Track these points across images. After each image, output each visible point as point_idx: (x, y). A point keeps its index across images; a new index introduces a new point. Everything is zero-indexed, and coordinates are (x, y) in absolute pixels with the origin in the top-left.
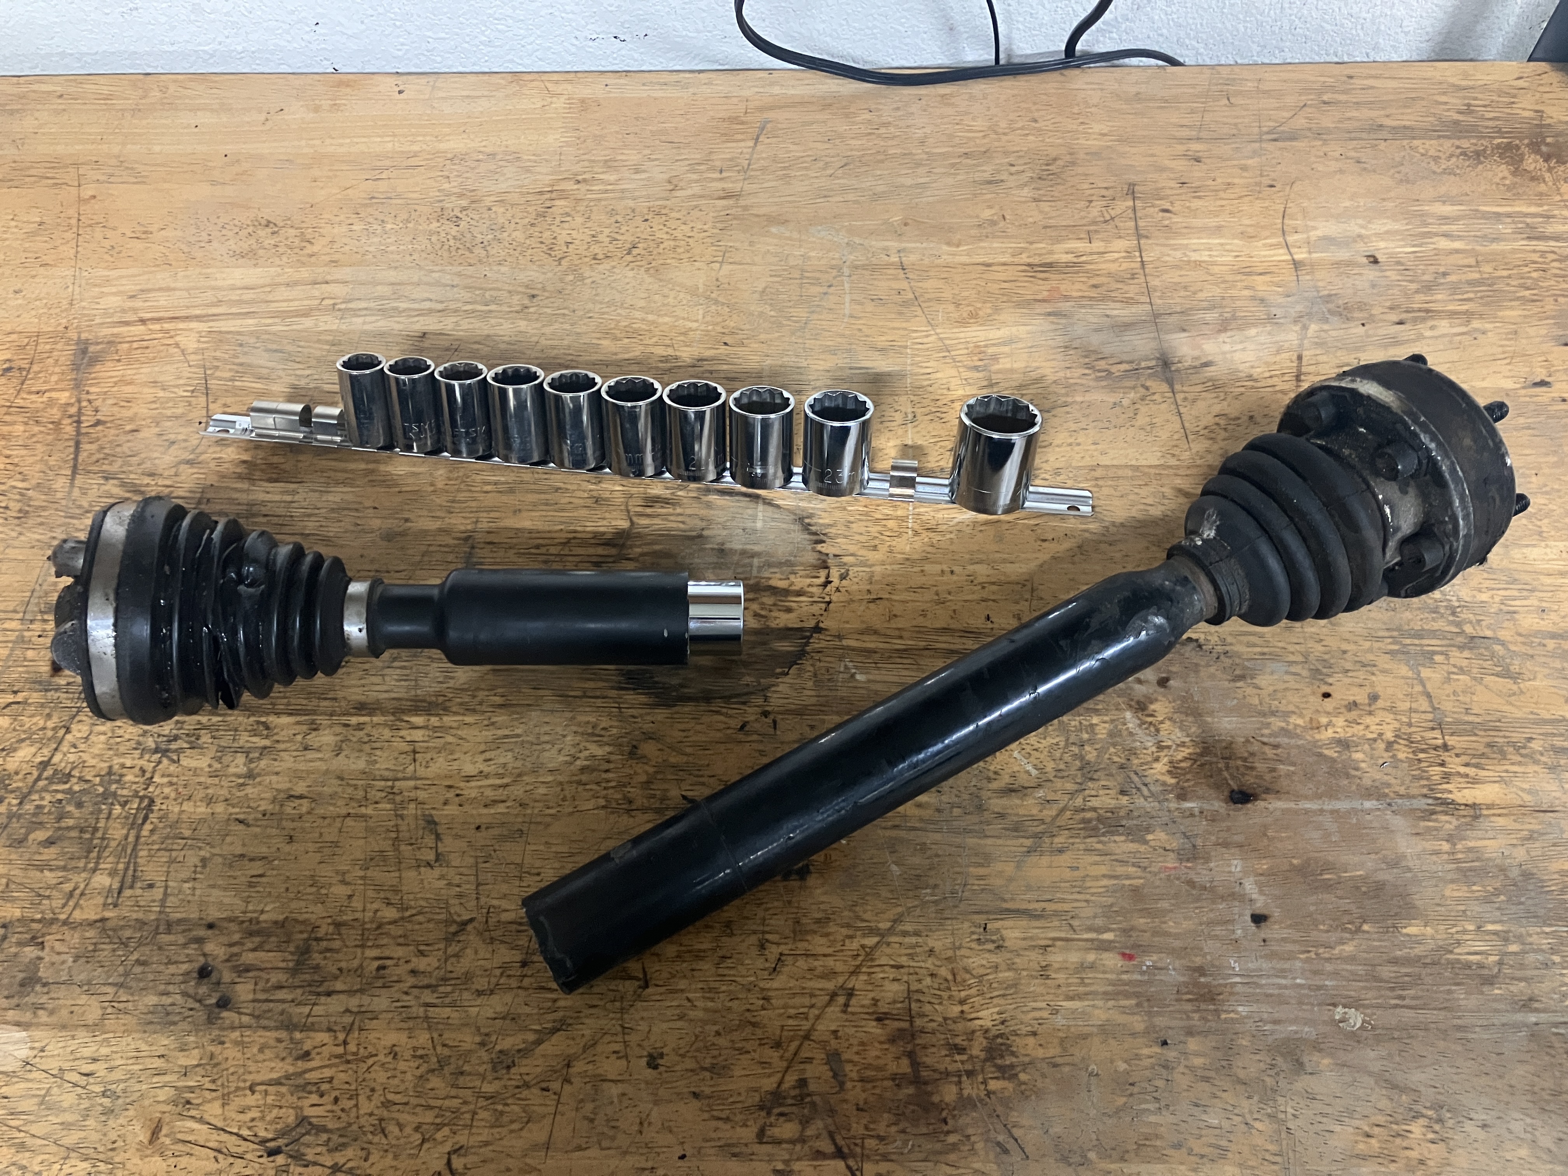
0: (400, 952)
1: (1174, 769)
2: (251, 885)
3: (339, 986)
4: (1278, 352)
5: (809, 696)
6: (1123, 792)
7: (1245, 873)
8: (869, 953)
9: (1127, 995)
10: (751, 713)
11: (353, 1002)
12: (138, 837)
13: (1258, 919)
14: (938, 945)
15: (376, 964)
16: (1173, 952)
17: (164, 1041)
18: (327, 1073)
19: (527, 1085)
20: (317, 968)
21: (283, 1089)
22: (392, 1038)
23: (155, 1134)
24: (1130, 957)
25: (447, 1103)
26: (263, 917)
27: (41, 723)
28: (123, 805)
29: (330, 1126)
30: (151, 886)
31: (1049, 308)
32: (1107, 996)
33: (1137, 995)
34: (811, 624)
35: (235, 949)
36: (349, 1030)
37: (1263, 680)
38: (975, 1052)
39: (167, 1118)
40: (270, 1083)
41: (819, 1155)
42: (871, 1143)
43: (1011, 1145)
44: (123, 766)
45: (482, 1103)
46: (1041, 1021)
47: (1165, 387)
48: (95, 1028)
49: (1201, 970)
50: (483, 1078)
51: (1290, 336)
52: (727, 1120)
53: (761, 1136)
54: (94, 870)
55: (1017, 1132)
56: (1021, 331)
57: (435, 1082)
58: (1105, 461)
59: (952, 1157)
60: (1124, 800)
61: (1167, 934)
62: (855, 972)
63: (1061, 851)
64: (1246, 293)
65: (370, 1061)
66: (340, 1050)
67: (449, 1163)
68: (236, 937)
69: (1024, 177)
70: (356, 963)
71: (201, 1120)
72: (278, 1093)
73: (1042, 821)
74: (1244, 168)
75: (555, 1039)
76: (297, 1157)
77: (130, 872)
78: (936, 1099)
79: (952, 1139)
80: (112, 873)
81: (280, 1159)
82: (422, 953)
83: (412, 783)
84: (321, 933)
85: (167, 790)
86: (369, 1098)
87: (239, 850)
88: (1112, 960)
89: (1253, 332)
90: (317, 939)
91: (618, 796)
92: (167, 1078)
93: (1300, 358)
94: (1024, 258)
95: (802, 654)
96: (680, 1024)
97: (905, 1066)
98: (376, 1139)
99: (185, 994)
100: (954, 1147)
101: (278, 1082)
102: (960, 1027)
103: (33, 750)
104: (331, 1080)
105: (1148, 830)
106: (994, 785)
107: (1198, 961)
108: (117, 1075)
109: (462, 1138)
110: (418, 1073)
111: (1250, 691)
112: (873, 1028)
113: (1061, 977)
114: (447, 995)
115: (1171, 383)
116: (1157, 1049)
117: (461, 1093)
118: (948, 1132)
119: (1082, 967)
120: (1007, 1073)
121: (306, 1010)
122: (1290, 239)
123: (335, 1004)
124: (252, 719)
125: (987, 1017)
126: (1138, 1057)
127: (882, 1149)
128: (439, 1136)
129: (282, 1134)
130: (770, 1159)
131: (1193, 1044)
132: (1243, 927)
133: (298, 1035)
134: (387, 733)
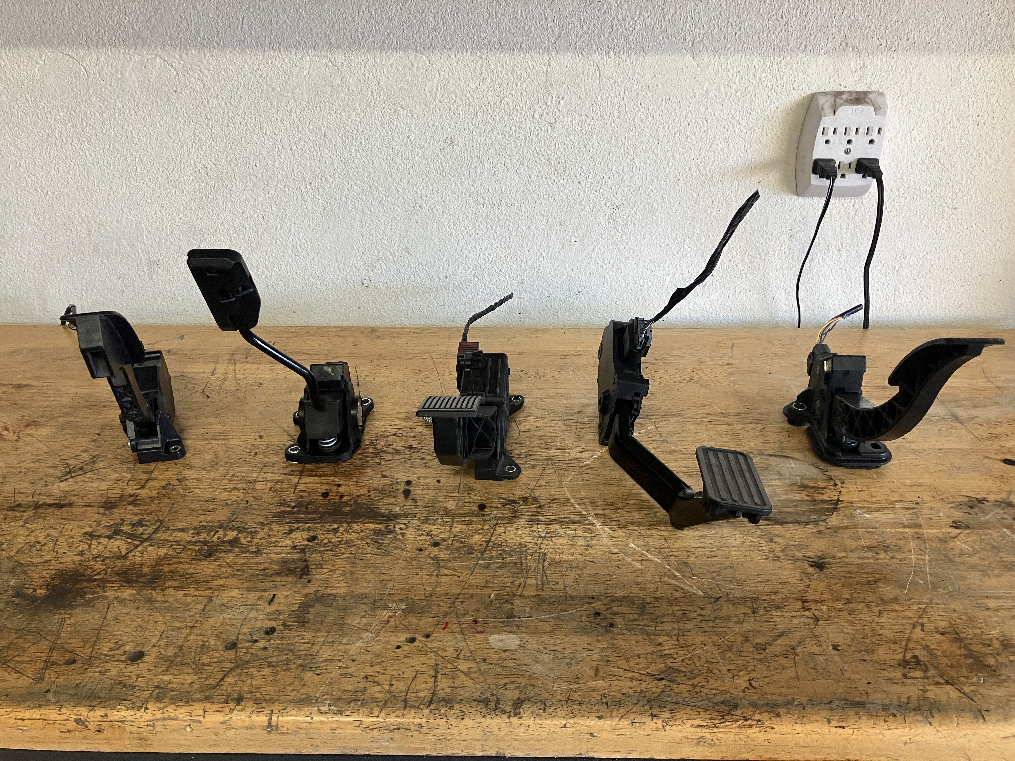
0: (690, 608)
2: (605, 583)
3: (665, 620)
4: (1006, 414)
5: (846, 522)
8: (924, 610)
10: (822, 527)
11: (675, 626)
12: (543, 567)
14: (957, 608)
15: (680, 612)
17: (586, 639)
18: (674, 651)
19: (776, 656)
20: (652, 613)
21: (655, 657)
22: (700, 639)
23: (597, 671)
25: (739, 662)
26: (616, 595)
27: (481, 527)
28: (532, 555)
29: (684, 670)
30: (557, 583)
34: (835, 498)
35: (608, 607)
36: (678, 635)
38: (997, 646)
39: (600, 667)
40: (647, 654)
41: (938, 683)
42: (962, 679)
44: (526, 542)
45: (756, 662)
47: (959, 424)
48: (551, 633)
50: (753, 652)
52: (884, 670)
53: (905, 676)
54: (527, 578)
57: (728, 654)
58: (945, 447)
59: (1006, 684)
62: (921, 617)
63: (999, 576)
64: (980, 396)
65: (694, 647)
66: (677, 643)
67: (751, 684)
68: (606, 602)
70: (670, 611)
71: (618, 667)
72: (652, 658)
73: (984, 566)
75: (782, 639)
76: (673, 681)
77: (545, 579)
78: (986, 663)
79: (1002, 678)
80: (536, 579)
81: (664, 682)
82: (702, 609)
83: (668, 550)
84: (648, 600)
85: (551, 551)
86: (699, 661)
87: (595, 572)
89: (991, 408)
90: (648, 603)
91: (771, 555)
92: (594, 652)
94: (871, 384)
95: (836, 508)
96: (842, 634)
97: (963, 651)
98: (709, 675)
99: (590, 622)
100: (1004, 681)
101: (651, 654)
102: (984, 637)
103: (481, 536)
104: (677, 653)
108: (568, 651)
109: (753, 675)
110: (719, 651)
112: (939, 636)
114: (721, 623)
115: (962, 423)
117: (746, 658)
118: (999, 675)
121: (653, 628)
123: (667, 627)
124: (582, 527)
125: (995, 633)
127: (969, 681)
128: (741, 674)
129: (662, 672)
130: (914, 685)
133: (653, 637)
134: (649, 532)
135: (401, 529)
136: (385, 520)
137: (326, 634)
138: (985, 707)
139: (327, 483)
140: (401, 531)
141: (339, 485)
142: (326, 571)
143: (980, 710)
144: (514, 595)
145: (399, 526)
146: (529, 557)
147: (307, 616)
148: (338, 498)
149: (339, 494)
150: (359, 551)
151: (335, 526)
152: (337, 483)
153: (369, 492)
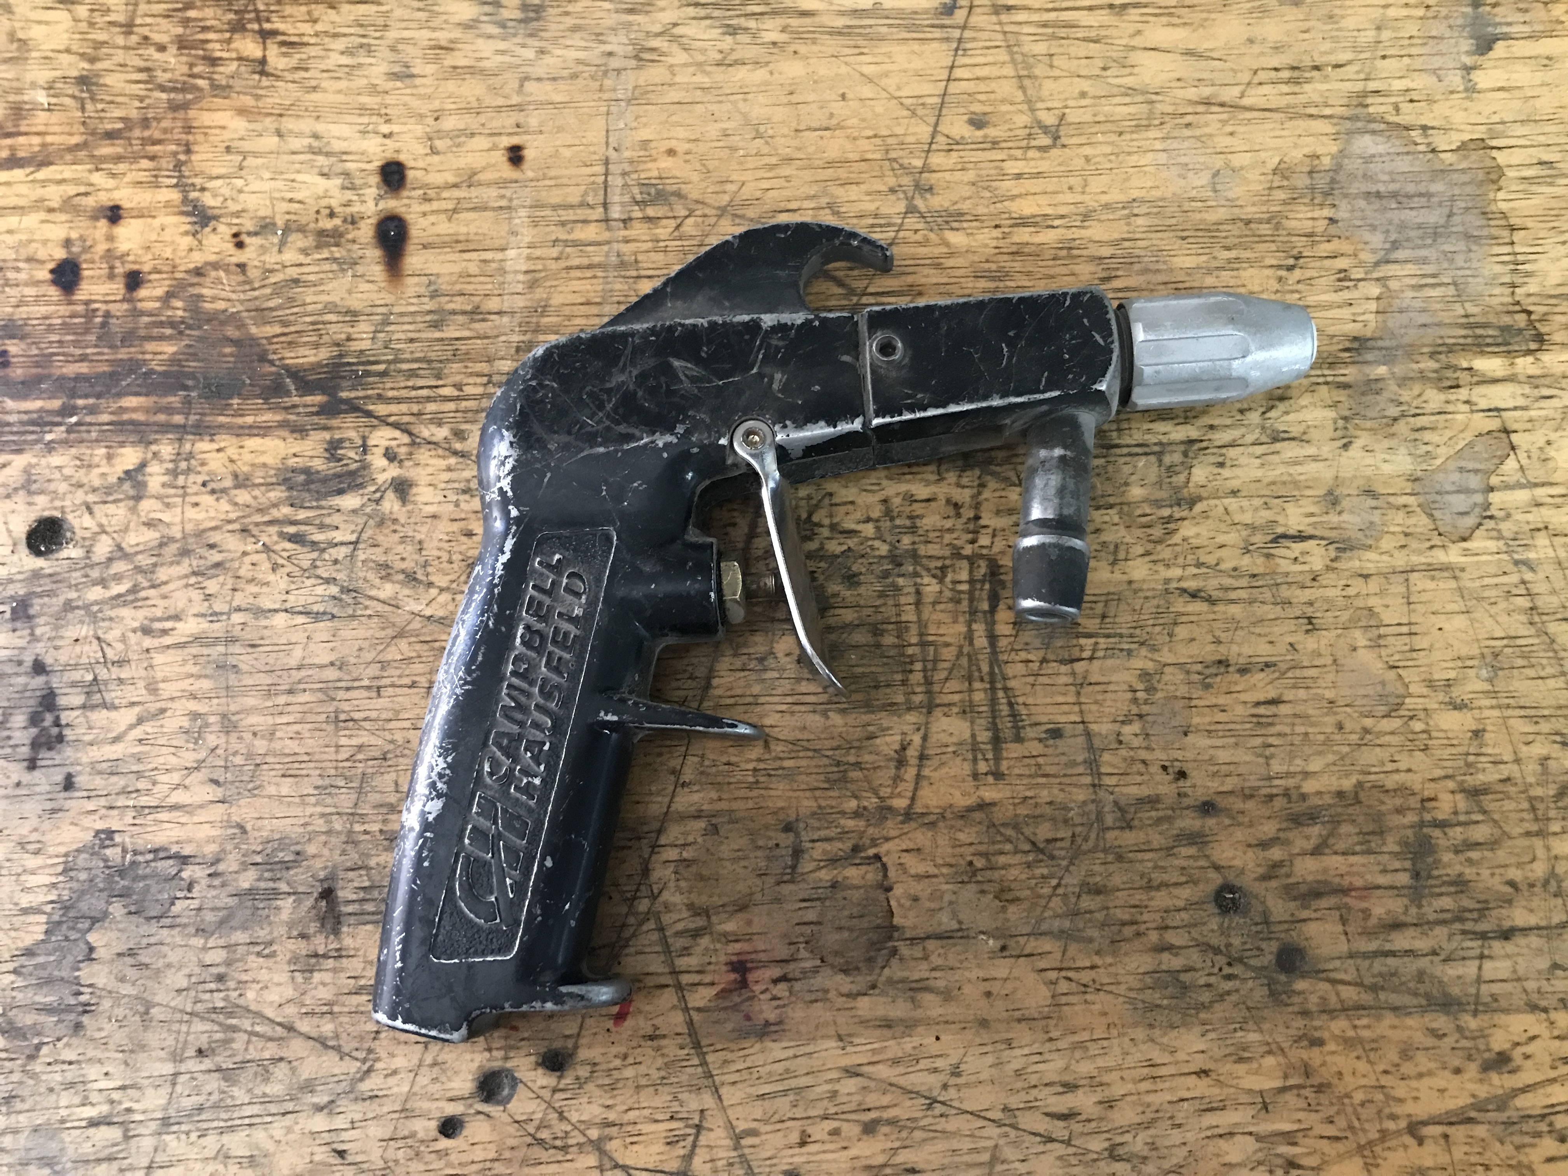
135: (390, 456)
136: (325, 410)
137: (168, 1068)
139: (68, 206)
140: (394, 471)
141: (114, 214)
142: (127, 716)
144: (885, 811)
145: (382, 437)
146: (931, 587)
147: (86, 974)
148: (117, 288)
149: (120, 270)
150: (239, 600)
151: (129, 457)
152: (104, 199)
153: (240, 245)
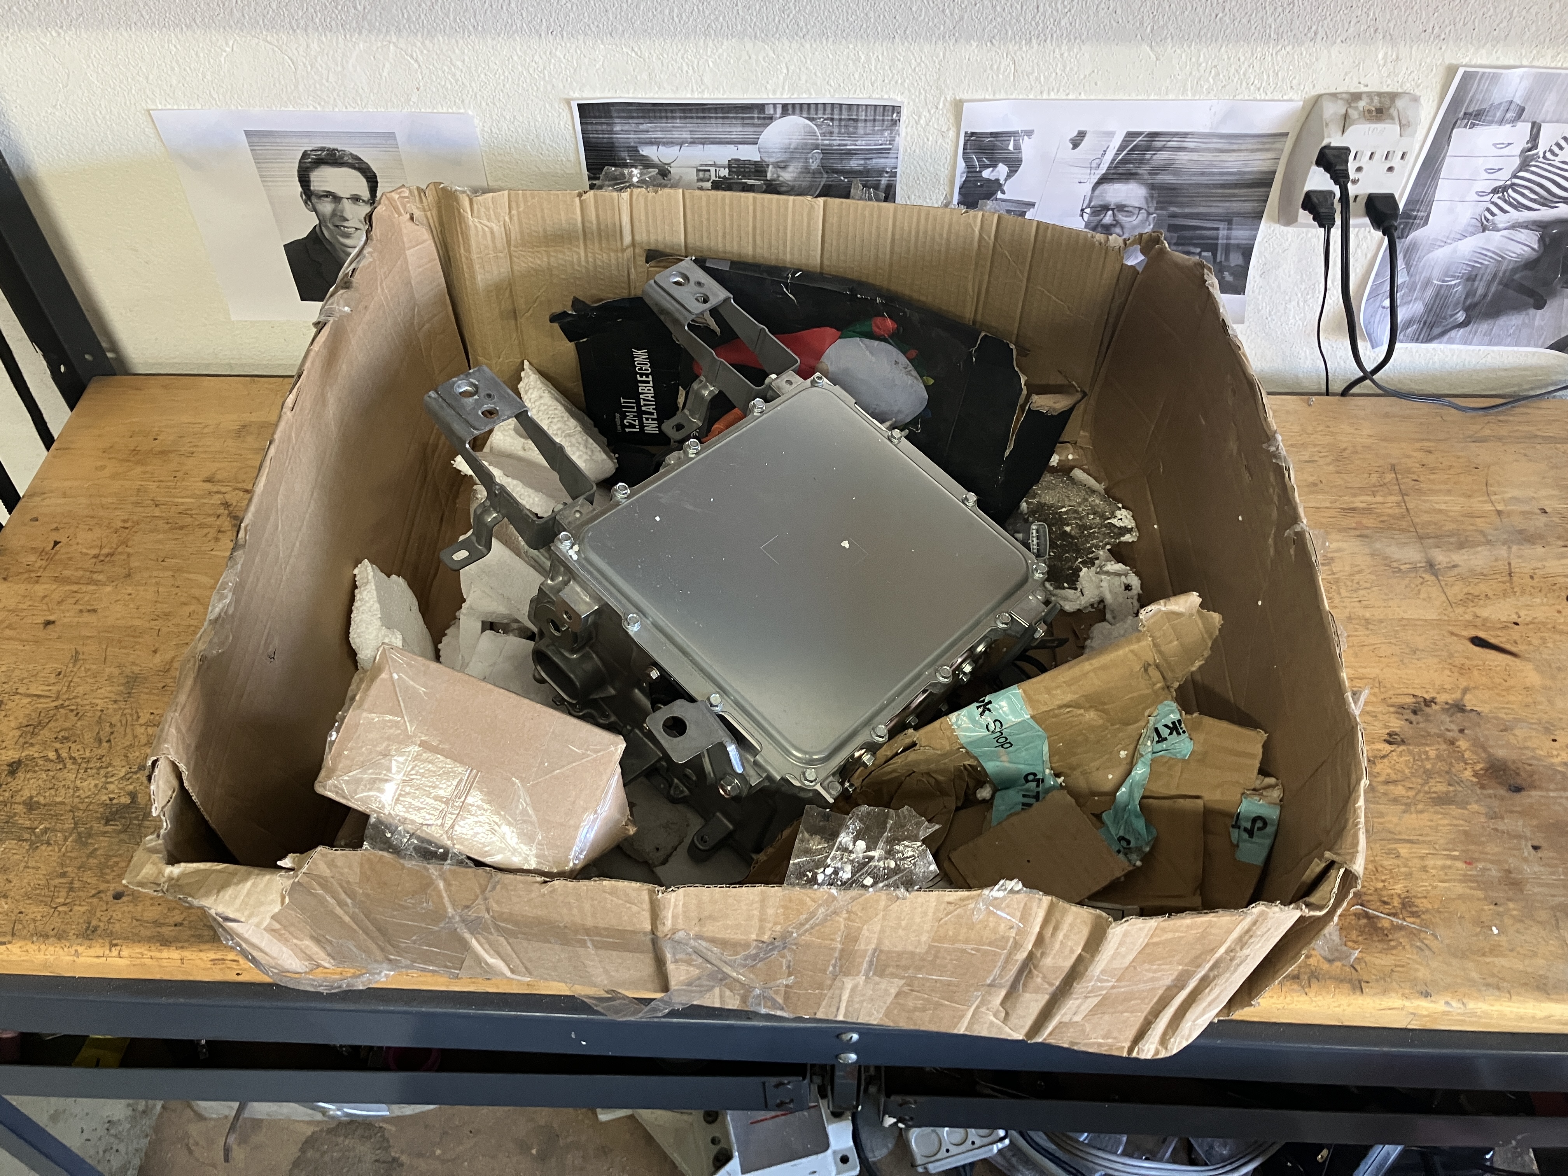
1: (1476, 774)
4: (1496, 560)
6: (1450, 785)
7: (1524, 826)
9: (1472, 881)
13: (1535, 848)
16: (1492, 862)
24: (1470, 864)
31: (1358, 533)
32: (1460, 881)
33: (1477, 882)
37: (1517, 732)
38: (1396, 904)
43: (1423, 947)
46: (1428, 892)
47: (1433, 578)
49: (1509, 871)
51: (1503, 552)
55: (1426, 942)
56: (1344, 545)
58: (1406, 616)
59: (1394, 952)
60: (1451, 788)
61: (1487, 854)
63: (1421, 812)
64: (1471, 527)
69: (1329, 460)
73: (1408, 797)
74: (1459, 457)
79: (1393, 943)
88: (1460, 865)
89: (1479, 549)
93: (1509, 564)
94: (1337, 505)
100: (1394, 948)
102: (1385, 893)
105: (1468, 803)
106: (1379, 779)
107: (1507, 867)
111: (1511, 737)
113: (1434, 872)
115: (1436, 576)
116: (1492, 907)
118: (1390, 941)
119: (1444, 867)
120: (1414, 914)
122: (1493, 498)
125: (1399, 888)
126: (1483, 910)
131: (1511, 905)
132: (1528, 851)
138: (1365, 978)
143: (1360, 982)
